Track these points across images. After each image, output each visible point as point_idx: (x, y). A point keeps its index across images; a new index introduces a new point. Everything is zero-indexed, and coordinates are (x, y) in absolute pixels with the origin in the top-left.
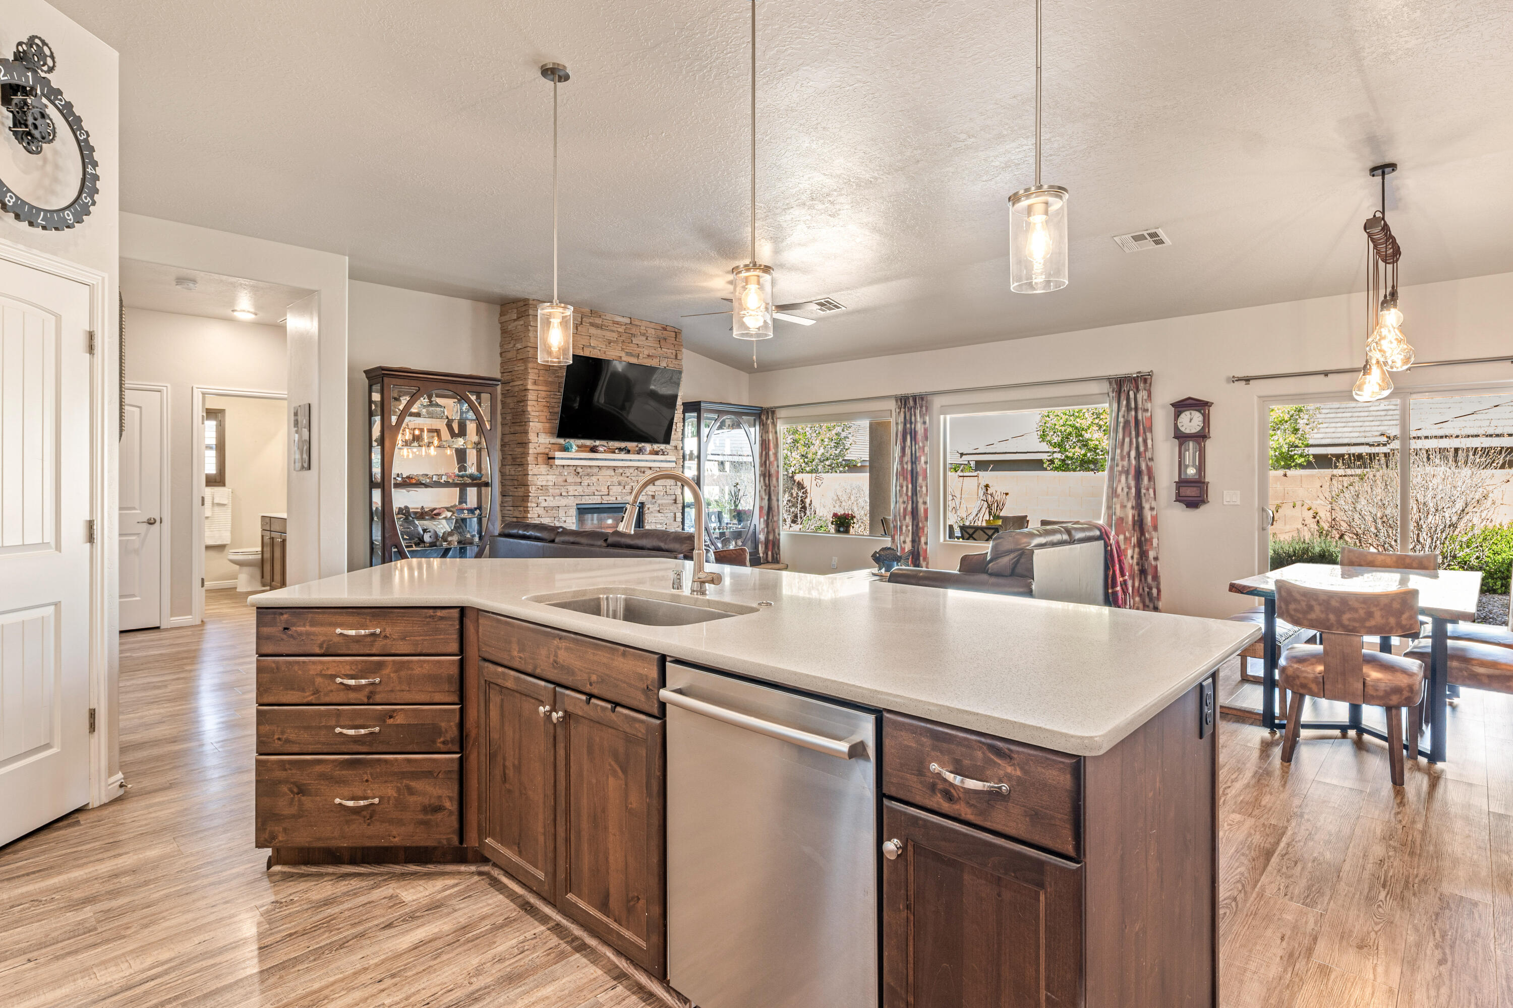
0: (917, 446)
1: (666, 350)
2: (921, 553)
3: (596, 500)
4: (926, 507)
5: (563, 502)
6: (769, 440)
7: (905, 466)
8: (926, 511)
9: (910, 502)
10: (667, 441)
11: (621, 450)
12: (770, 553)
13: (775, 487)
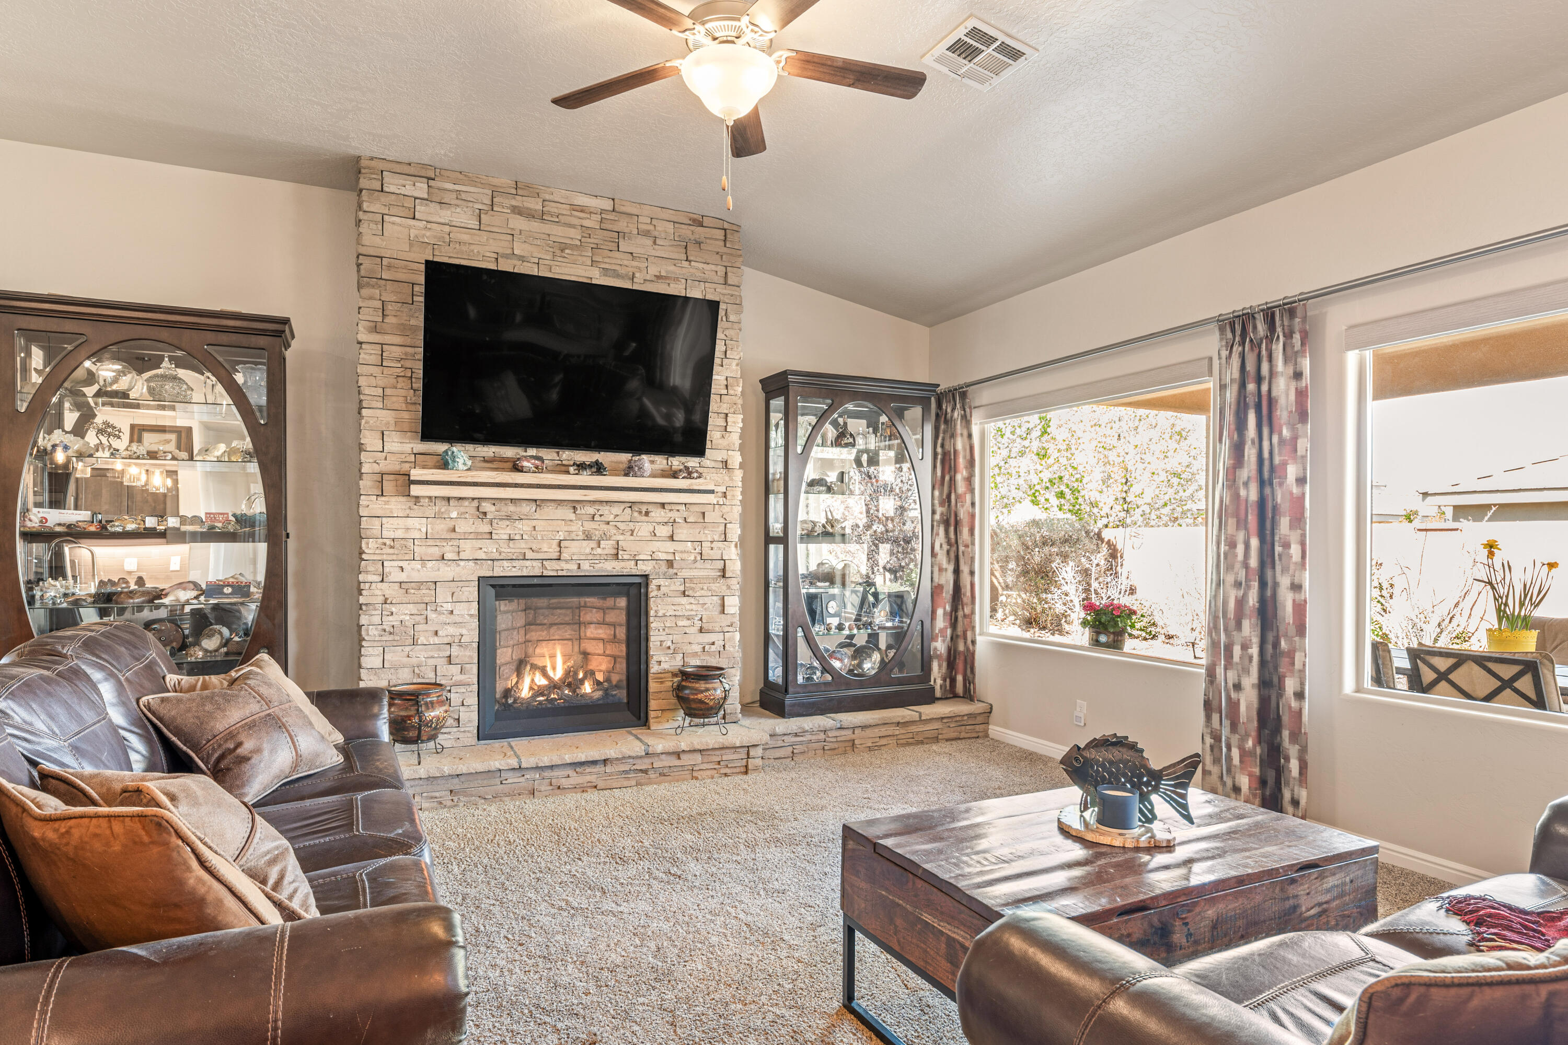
0: (1275, 439)
1: (701, 266)
2: (1285, 719)
3: (530, 568)
4: (1300, 597)
5: (446, 572)
6: (955, 451)
7: (1243, 493)
8: (1300, 609)
9: (1255, 585)
10: (700, 451)
11: (581, 467)
12: (960, 678)
13: (967, 546)
